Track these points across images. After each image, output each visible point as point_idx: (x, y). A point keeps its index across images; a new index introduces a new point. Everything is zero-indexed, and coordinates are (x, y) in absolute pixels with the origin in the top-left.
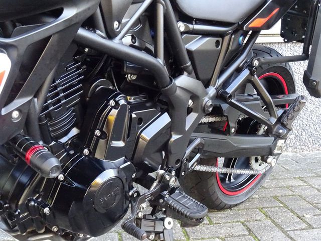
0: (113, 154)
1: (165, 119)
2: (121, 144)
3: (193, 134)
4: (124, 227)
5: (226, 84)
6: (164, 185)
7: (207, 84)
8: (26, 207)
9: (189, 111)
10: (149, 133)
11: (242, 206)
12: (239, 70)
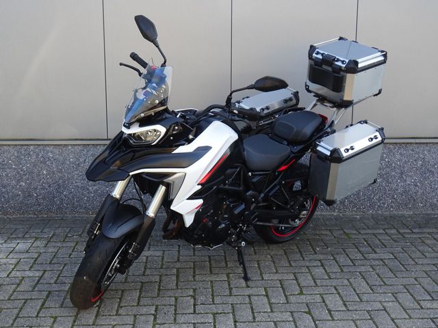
0: (224, 219)
1: (243, 206)
2: (227, 216)
3: (255, 210)
4: (227, 243)
5: (269, 191)
6: (241, 229)
7: (260, 193)
8: (197, 234)
9: (253, 203)
10: (237, 212)
11: (288, 242)
12: (275, 186)
